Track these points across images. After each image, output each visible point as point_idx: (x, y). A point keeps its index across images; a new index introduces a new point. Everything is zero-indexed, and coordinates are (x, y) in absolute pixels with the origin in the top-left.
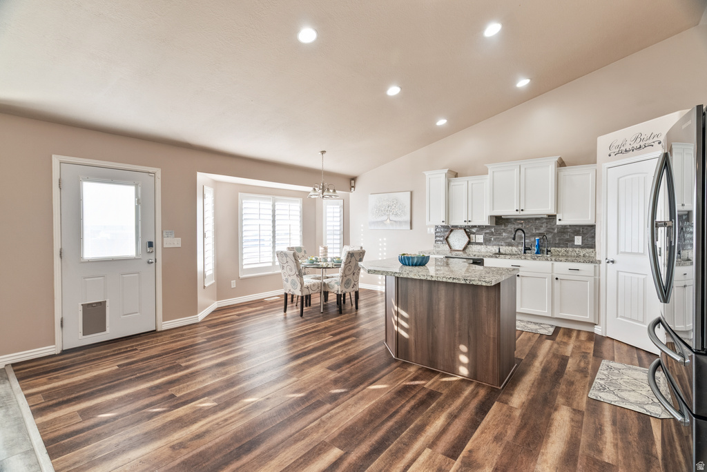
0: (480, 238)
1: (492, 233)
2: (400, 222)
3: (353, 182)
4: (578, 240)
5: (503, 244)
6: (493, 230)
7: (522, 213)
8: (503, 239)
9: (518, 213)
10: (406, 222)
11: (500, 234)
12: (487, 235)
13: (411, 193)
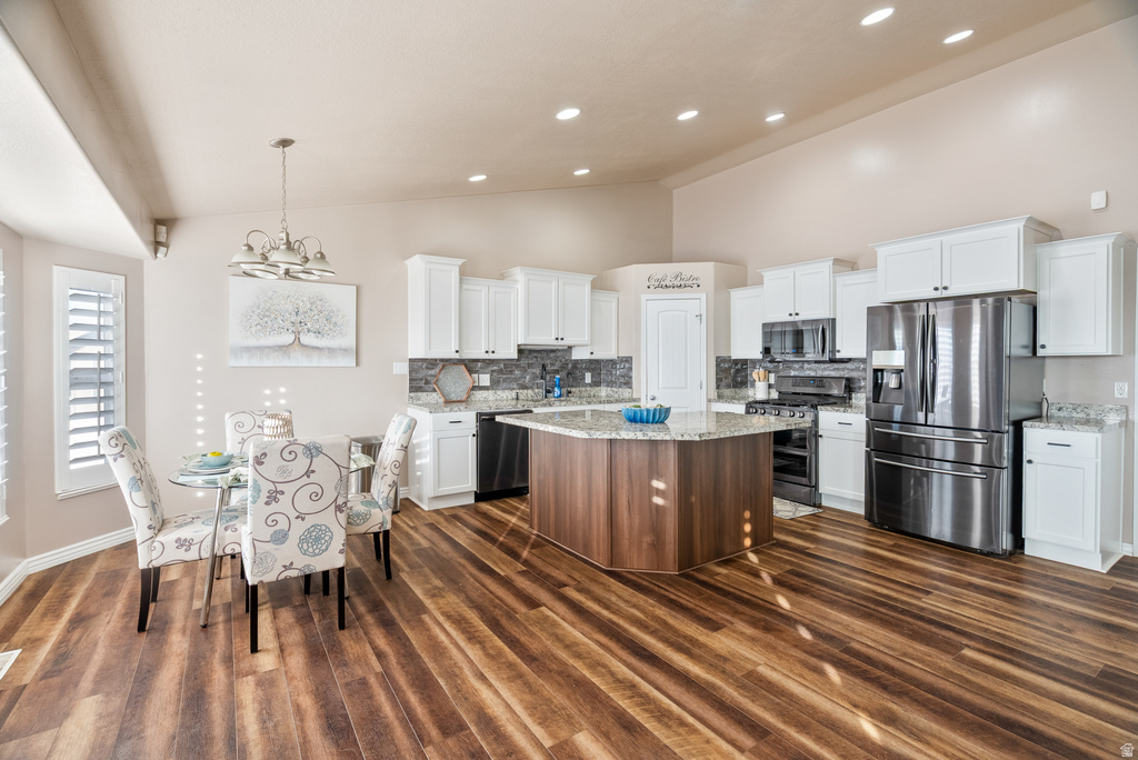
0: (485, 379)
1: (501, 371)
2: (331, 350)
3: (163, 229)
4: (588, 378)
5: (515, 386)
6: (502, 366)
7: (560, 342)
8: (515, 380)
9: (556, 343)
10: (345, 351)
11: (511, 372)
12: (495, 374)
13: (358, 289)
